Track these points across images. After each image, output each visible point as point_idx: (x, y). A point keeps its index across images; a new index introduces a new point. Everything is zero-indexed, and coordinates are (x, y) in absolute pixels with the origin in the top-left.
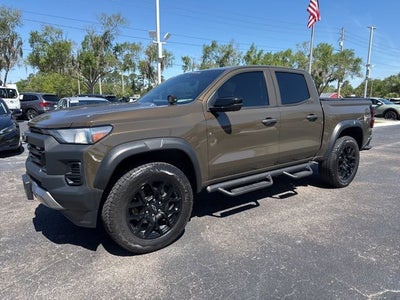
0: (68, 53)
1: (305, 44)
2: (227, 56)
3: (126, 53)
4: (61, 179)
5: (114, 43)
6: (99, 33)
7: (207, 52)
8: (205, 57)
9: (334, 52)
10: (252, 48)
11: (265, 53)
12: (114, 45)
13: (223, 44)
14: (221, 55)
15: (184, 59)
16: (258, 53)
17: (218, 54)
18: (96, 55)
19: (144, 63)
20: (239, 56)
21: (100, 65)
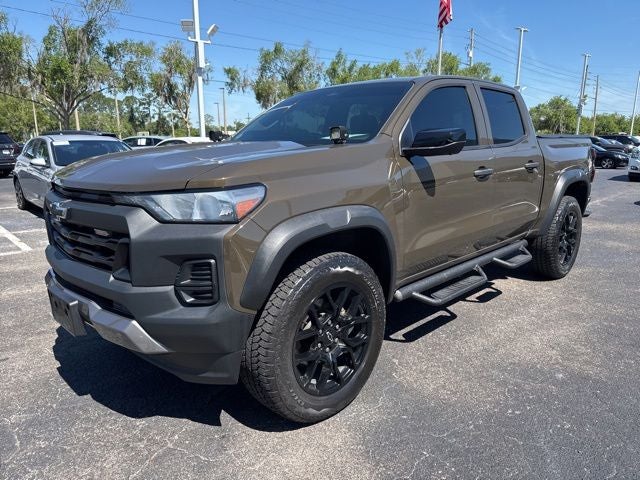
0: (20, 55)
1: (418, 52)
2: (299, 69)
3: (127, 59)
4: (165, 293)
5: (105, 41)
6: (78, 22)
7: (266, 61)
8: (263, 69)
9: (462, 67)
10: (339, 56)
11: (359, 65)
12: (106, 44)
13: (293, 48)
14: (289, 67)
15: (228, 71)
16: (348, 64)
17: (285, 66)
18: (73, 61)
19: (159, 76)
20: (319, 69)
21: (82, 78)
